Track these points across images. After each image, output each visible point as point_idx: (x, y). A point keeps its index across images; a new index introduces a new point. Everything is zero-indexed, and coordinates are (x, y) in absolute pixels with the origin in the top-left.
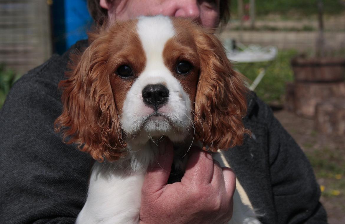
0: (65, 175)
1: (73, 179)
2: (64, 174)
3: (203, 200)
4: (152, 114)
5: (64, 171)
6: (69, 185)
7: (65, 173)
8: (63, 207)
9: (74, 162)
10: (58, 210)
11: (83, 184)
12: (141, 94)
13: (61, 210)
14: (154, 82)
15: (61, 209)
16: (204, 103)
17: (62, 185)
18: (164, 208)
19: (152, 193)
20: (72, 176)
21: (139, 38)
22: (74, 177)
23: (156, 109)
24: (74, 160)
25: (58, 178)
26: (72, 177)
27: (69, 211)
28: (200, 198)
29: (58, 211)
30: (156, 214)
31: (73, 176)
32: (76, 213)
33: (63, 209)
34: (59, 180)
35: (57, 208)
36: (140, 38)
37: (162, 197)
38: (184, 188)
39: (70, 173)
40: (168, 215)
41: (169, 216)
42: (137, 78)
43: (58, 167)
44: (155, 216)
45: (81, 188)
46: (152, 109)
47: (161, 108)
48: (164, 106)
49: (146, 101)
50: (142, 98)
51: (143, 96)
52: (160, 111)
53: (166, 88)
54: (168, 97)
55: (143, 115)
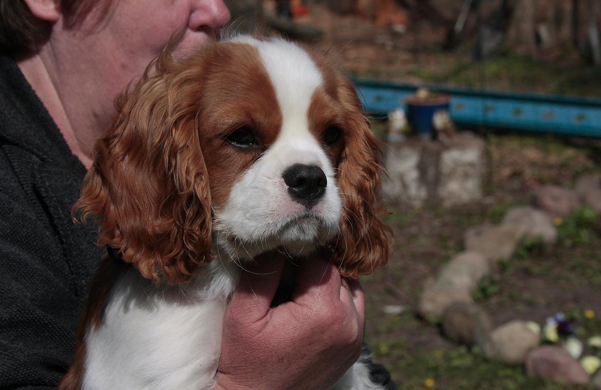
0: (21, 313)
1: (34, 318)
2: (18, 311)
3: (336, 327)
4: (301, 214)
5: (18, 306)
6: (26, 330)
7: (20, 308)
8: (29, 369)
9: (28, 287)
10: (22, 374)
11: (50, 326)
13: (26, 375)
14: (306, 160)
15: (26, 373)
17: (14, 331)
18: (274, 346)
19: (250, 324)
20: (31, 314)
22: (36, 315)
23: (308, 206)
24: (28, 284)
25: (7, 319)
26: (32, 316)
27: (40, 376)
28: (332, 324)
29: (22, 376)
30: (259, 358)
31: (34, 313)
32: (50, 378)
33: (30, 372)
34: (9, 321)
35: (19, 373)
37: (269, 328)
38: (305, 310)
39: (29, 308)
40: (281, 357)
41: (283, 358)
43: (5, 298)
44: (256, 362)
45: (46, 335)
46: (304, 207)
47: (316, 206)
48: (321, 202)
49: (295, 191)
50: (286, 186)
51: (289, 183)
52: (316, 210)
53: (323, 171)
54: (326, 186)
55: (288, 215)
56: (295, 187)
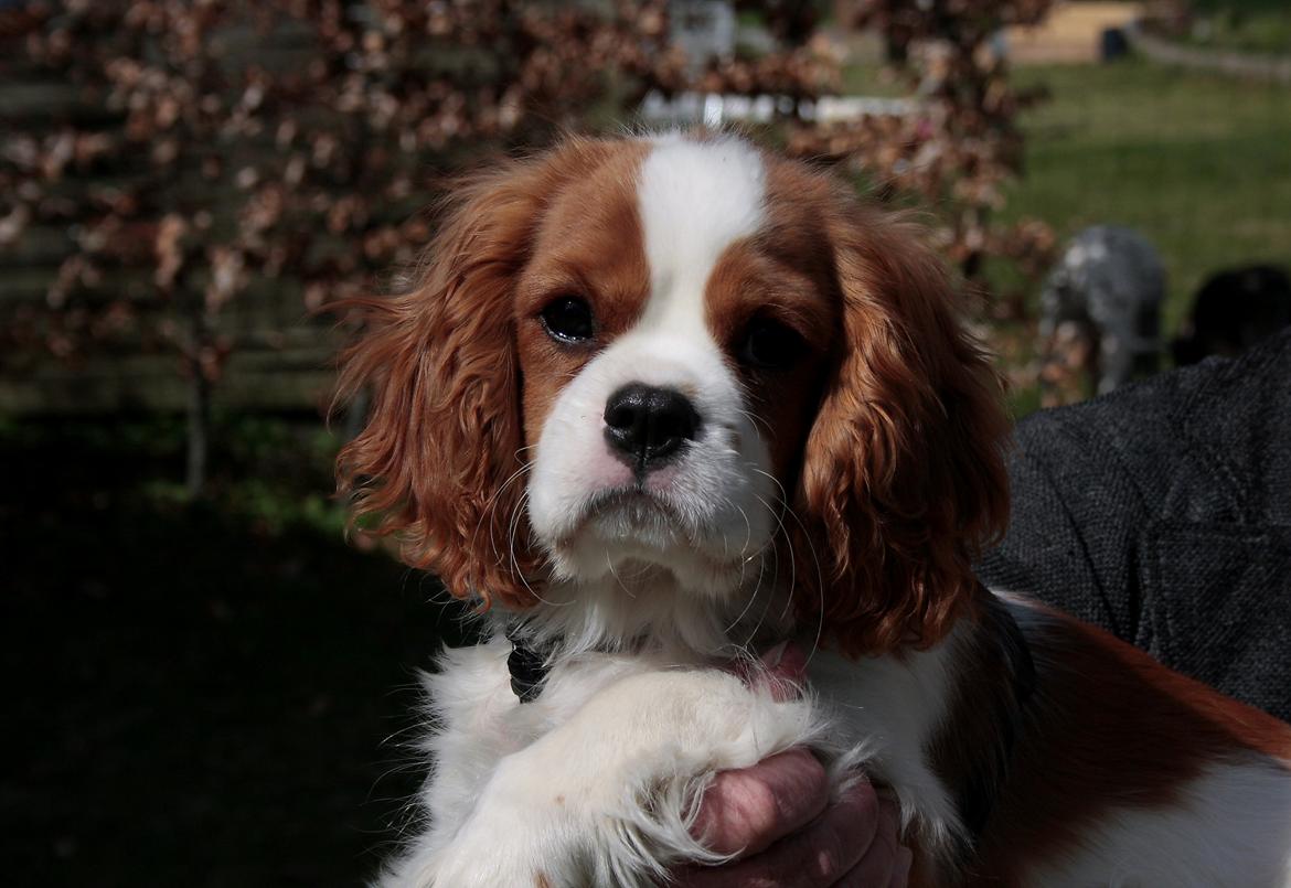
4: (623, 487)
12: (602, 409)
14: (656, 377)
16: (824, 479)
21: (638, 216)
23: (639, 472)
36: (642, 217)
42: (603, 348)
46: (628, 470)
47: (657, 472)
48: (669, 467)
49: (615, 436)
50: (604, 424)
51: (608, 418)
52: (655, 481)
53: (691, 406)
54: (692, 439)
55: (593, 483)
56: (617, 427)
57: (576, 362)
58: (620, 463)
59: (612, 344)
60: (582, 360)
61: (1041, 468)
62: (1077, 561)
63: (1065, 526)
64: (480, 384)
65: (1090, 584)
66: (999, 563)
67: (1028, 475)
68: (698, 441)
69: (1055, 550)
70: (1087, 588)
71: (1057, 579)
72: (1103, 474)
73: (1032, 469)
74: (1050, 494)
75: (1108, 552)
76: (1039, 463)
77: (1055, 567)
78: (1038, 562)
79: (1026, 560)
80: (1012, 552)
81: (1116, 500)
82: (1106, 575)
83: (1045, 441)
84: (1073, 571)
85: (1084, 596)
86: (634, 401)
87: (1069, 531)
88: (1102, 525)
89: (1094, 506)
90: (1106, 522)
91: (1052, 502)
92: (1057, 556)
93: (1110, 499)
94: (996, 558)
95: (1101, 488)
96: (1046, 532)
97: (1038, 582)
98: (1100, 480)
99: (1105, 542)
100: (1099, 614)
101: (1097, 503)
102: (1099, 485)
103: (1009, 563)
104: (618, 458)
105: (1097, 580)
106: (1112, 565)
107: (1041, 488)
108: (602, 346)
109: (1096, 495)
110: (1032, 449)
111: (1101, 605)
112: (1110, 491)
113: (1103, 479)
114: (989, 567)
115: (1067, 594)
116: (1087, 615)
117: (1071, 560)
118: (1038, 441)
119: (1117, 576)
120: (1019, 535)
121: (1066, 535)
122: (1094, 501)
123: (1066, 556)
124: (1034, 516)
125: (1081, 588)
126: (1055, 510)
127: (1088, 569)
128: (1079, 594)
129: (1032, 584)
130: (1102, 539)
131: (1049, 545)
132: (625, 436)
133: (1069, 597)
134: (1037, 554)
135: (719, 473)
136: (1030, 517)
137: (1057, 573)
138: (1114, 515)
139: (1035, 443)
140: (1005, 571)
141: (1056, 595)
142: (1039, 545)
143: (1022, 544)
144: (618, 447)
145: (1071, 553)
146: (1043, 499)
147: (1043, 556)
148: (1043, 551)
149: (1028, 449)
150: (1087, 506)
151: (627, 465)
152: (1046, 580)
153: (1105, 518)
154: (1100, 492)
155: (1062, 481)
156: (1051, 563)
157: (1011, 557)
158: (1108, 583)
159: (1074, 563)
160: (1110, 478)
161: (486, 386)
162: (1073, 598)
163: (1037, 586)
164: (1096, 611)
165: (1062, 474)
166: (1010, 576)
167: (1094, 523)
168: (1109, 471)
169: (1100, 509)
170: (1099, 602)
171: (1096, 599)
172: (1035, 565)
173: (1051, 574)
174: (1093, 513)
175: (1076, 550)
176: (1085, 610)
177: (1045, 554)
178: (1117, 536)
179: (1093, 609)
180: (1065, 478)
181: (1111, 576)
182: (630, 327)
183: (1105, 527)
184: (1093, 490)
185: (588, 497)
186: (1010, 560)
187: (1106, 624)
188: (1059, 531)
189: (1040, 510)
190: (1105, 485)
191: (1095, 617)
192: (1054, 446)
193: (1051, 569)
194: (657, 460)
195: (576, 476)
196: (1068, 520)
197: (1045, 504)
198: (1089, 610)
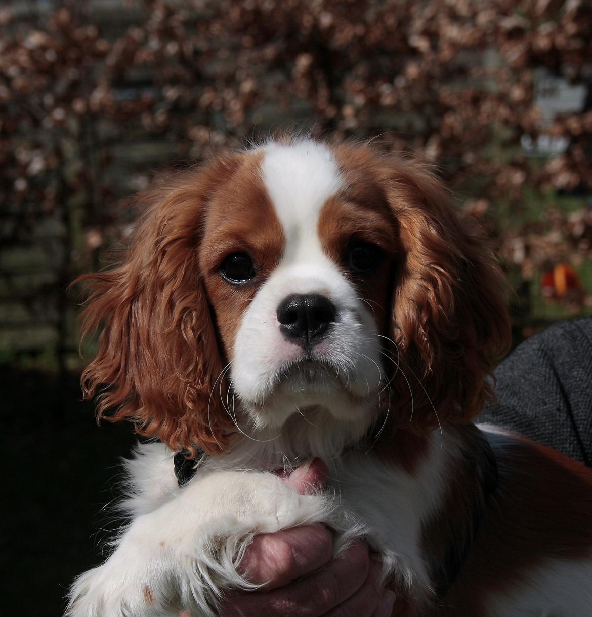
4: (300, 359)
12: (274, 316)
14: (304, 289)
23: (307, 347)
46: (300, 348)
47: (318, 346)
48: (325, 340)
49: (287, 329)
50: (278, 324)
51: (280, 320)
52: (318, 352)
53: (329, 302)
54: (334, 321)
55: (280, 361)
56: (288, 323)
57: (249, 293)
58: (294, 344)
59: (269, 277)
60: (253, 291)
61: (547, 357)
62: (562, 414)
63: (556, 393)
64: (190, 312)
65: (569, 429)
66: (514, 415)
67: (537, 361)
68: (338, 322)
69: (549, 408)
70: (567, 432)
71: (549, 426)
72: (583, 361)
73: (540, 358)
74: (549, 374)
75: (582, 410)
76: (546, 354)
77: (548, 418)
78: (538, 415)
79: (531, 413)
80: (523, 409)
81: (590, 377)
82: (580, 424)
83: (552, 341)
84: (559, 420)
85: (565, 437)
86: (295, 305)
87: (558, 396)
88: (579, 393)
89: (576, 381)
90: (582, 391)
91: (550, 378)
92: (549, 411)
93: (586, 377)
94: (513, 412)
95: (581, 370)
96: (545, 396)
97: (537, 427)
98: (581, 365)
99: (580, 404)
100: (574, 448)
101: (578, 379)
102: (580, 368)
103: (521, 415)
104: (292, 342)
105: (574, 427)
106: (584, 418)
107: (544, 369)
108: (263, 280)
109: (578, 374)
110: (543, 345)
111: (575, 442)
112: (586, 372)
113: (583, 365)
114: (509, 418)
115: (554, 435)
116: (566, 448)
117: (558, 414)
118: (548, 341)
119: (587, 424)
120: (529, 398)
121: (556, 399)
122: (576, 378)
123: (555, 411)
124: (538, 387)
125: (563, 431)
126: (551, 383)
127: (569, 420)
128: (562, 435)
129: (534, 428)
130: (579, 402)
131: (545, 404)
132: (294, 328)
133: (556, 437)
134: (538, 410)
135: (355, 339)
136: (536, 388)
137: (549, 422)
138: (587, 387)
139: (546, 342)
140: (518, 421)
141: (548, 435)
142: (540, 405)
143: (530, 404)
144: (290, 336)
145: (558, 410)
146: (545, 376)
147: (542, 412)
148: (542, 408)
149: (541, 345)
150: (571, 381)
151: (299, 345)
152: (542, 427)
153: (582, 389)
154: (580, 372)
155: (559, 366)
156: (546, 416)
157: (522, 412)
158: (581, 429)
159: (559, 416)
160: (588, 363)
161: (194, 313)
162: (558, 438)
163: (536, 430)
164: (571, 446)
165: (560, 361)
166: (521, 424)
167: (575, 392)
168: (587, 359)
169: (579, 383)
170: (574, 440)
171: (572, 438)
172: (536, 417)
173: (545, 423)
174: (575, 385)
175: (562, 408)
176: (565, 445)
177: (543, 410)
178: (588, 400)
179: (570, 444)
180: (562, 364)
181: (583, 424)
182: (278, 264)
183: (581, 394)
184: (576, 371)
185: (278, 370)
186: (521, 414)
187: (578, 454)
188: (552, 396)
189: (542, 383)
190: (584, 368)
191: (571, 450)
192: (557, 344)
193: (546, 420)
194: (316, 339)
195: (268, 359)
196: (558, 389)
197: (545, 380)
198: (568, 445)
